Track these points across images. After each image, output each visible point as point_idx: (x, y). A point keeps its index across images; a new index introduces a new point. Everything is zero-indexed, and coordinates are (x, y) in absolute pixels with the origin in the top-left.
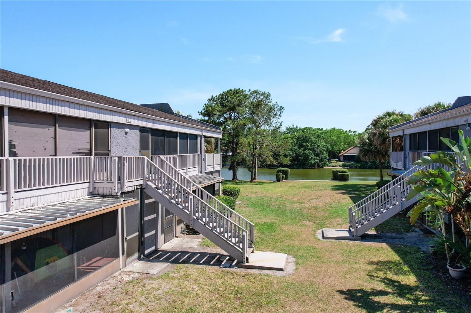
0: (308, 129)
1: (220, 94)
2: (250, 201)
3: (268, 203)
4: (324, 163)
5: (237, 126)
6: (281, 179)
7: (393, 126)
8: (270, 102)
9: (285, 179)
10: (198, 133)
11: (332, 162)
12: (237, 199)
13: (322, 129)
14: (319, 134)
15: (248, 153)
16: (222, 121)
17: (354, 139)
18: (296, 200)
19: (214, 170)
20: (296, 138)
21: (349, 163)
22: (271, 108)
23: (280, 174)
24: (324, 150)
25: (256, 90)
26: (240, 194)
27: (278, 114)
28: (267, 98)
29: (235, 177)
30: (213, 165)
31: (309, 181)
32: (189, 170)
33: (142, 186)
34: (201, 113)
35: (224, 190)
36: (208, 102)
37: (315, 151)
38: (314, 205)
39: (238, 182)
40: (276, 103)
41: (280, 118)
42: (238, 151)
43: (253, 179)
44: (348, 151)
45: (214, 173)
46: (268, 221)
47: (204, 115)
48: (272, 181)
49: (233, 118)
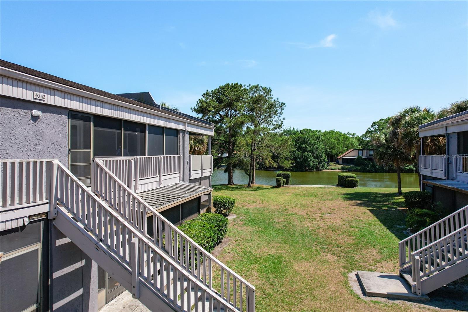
0: (306, 131)
1: (215, 89)
2: (248, 215)
3: (270, 219)
4: (322, 166)
5: (234, 124)
6: (282, 184)
7: (423, 124)
8: (271, 98)
9: (286, 184)
10: (181, 127)
11: (330, 165)
12: (232, 212)
13: (320, 131)
14: (318, 137)
15: (246, 154)
16: (217, 119)
17: (353, 142)
18: (304, 213)
19: (202, 176)
20: (295, 139)
21: (348, 167)
22: (272, 105)
23: (280, 179)
24: (323, 153)
25: (256, 85)
26: (236, 204)
27: (279, 111)
28: (268, 94)
29: (230, 182)
30: (201, 170)
31: (314, 187)
32: (163, 178)
33: (47, 216)
34: (195, 110)
35: (215, 201)
36: (202, 97)
37: (314, 153)
38: (330, 224)
39: (234, 187)
40: (278, 99)
41: (281, 115)
42: (235, 152)
43: (251, 183)
44: (347, 154)
45: (203, 180)
46: (273, 252)
47: (197, 112)
48: (272, 187)
49: (229, 116)
